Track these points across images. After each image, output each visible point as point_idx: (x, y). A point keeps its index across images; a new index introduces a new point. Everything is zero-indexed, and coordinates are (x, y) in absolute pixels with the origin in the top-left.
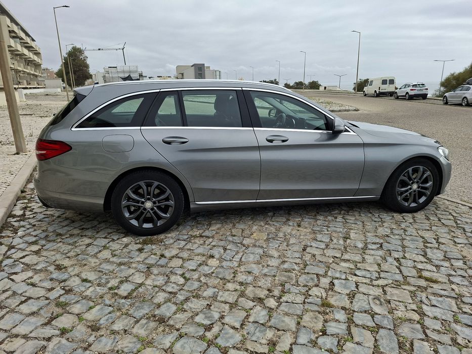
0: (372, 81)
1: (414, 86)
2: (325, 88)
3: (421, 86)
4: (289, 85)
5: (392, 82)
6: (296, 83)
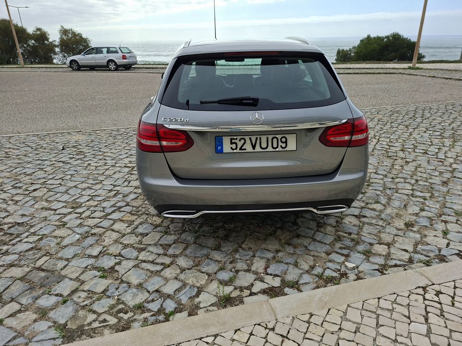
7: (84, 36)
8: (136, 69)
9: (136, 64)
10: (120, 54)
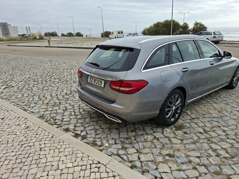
0: (113, 33)
1: (133, 34)
2: (87, 36)
3: (136, 34)
4: (64, 34)
5: (122, 32)
6: (68, 33)
7: (205, 26)
8: (222, 44)
9: (222, 41)
10: (213, 35)
